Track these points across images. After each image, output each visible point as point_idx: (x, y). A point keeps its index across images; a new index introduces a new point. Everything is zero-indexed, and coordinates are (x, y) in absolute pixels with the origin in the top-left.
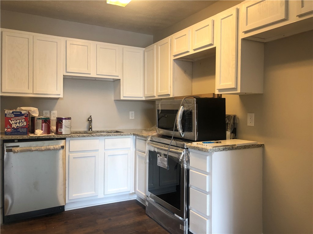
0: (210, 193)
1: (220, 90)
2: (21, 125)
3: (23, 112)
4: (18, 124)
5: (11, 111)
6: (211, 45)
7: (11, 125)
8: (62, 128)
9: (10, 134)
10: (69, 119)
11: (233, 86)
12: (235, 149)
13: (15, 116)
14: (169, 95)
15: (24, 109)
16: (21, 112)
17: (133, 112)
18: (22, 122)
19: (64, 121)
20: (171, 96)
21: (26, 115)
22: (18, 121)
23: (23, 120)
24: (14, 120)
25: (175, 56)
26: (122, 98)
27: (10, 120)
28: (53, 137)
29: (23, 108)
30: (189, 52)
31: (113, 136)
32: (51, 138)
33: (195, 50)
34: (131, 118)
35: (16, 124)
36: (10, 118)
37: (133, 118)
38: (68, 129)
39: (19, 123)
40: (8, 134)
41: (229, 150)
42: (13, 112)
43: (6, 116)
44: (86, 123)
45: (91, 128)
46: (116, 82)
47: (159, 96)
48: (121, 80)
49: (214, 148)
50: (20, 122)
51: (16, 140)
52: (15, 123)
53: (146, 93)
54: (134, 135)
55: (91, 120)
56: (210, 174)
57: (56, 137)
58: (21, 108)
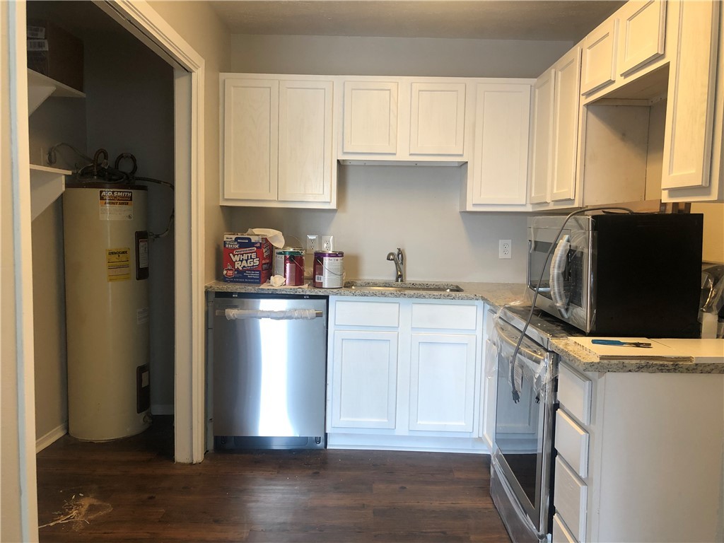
1: (673, 191)
2: (250, 264)
3: (254, 239)
4: (244, 262)
5: (234, 237)
6: (658, 57)
7: (233, 264)
8: (321, 274)
9: (231, 281)
10: (338, 255)
11: (697, 181)
12: (687, 369)
13: (240, 247)
14: (573, 202)
15: (257, 233)
16: (249, 239)
17: (509, 242)
18: (251, 258)
19: (326, 260)
20: (577, 205)
21: (258, 245)
22: (245, 257)
23: (254, 255)
24: (238, 255)
25: (587, 95)
26: (469, 208)
27: (231, 255)
28: (302, 293)
29: (257, 231)
30: (614, 81)
31: (430, 298)
32: (298, 293)
35: (242, 261)
36: (232, 251)
37: (509, 256)
38: (335, 277)
39: (247, 261)
40: (226, 281)
41: (661, 371)
42: (236, 239)
43: (225, 246)
45: (401, 276)
47: (555, 203)
48: (470, 165)
49: (606, 361)
50: (248, 259)
51: (235, 293)
52: (240, 260)
53: (533, 195)
54: (483, 299)
57: (308, 293)
58: (254, 230)
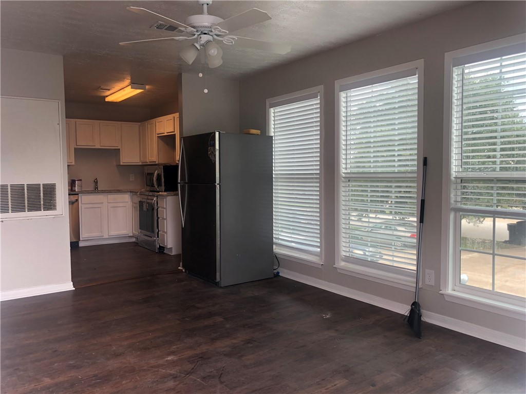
0: (166, 219)
6: (173, 132)
10: (81, 180)
14: (156, 162)
17: (133, 175)
19: (77, 182)
20: (157, 163)
25: (158, 134)
26: (121, 164)
30: (165, 133)
33: (167, 133)
34: (131, 180)
37: (133, 180)
38: (80, 188)
44: (93, 185)
45: (97, 188)
46: (117, 151)
47: (150, 162)
48: (121, 151)
53: (142, 160)
54: (131, 192)
55: (97, 182)
56: (166, 209)
